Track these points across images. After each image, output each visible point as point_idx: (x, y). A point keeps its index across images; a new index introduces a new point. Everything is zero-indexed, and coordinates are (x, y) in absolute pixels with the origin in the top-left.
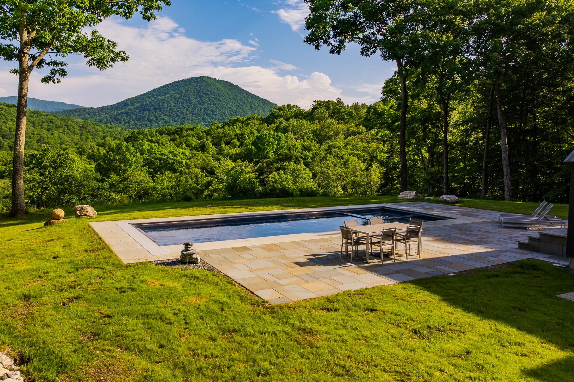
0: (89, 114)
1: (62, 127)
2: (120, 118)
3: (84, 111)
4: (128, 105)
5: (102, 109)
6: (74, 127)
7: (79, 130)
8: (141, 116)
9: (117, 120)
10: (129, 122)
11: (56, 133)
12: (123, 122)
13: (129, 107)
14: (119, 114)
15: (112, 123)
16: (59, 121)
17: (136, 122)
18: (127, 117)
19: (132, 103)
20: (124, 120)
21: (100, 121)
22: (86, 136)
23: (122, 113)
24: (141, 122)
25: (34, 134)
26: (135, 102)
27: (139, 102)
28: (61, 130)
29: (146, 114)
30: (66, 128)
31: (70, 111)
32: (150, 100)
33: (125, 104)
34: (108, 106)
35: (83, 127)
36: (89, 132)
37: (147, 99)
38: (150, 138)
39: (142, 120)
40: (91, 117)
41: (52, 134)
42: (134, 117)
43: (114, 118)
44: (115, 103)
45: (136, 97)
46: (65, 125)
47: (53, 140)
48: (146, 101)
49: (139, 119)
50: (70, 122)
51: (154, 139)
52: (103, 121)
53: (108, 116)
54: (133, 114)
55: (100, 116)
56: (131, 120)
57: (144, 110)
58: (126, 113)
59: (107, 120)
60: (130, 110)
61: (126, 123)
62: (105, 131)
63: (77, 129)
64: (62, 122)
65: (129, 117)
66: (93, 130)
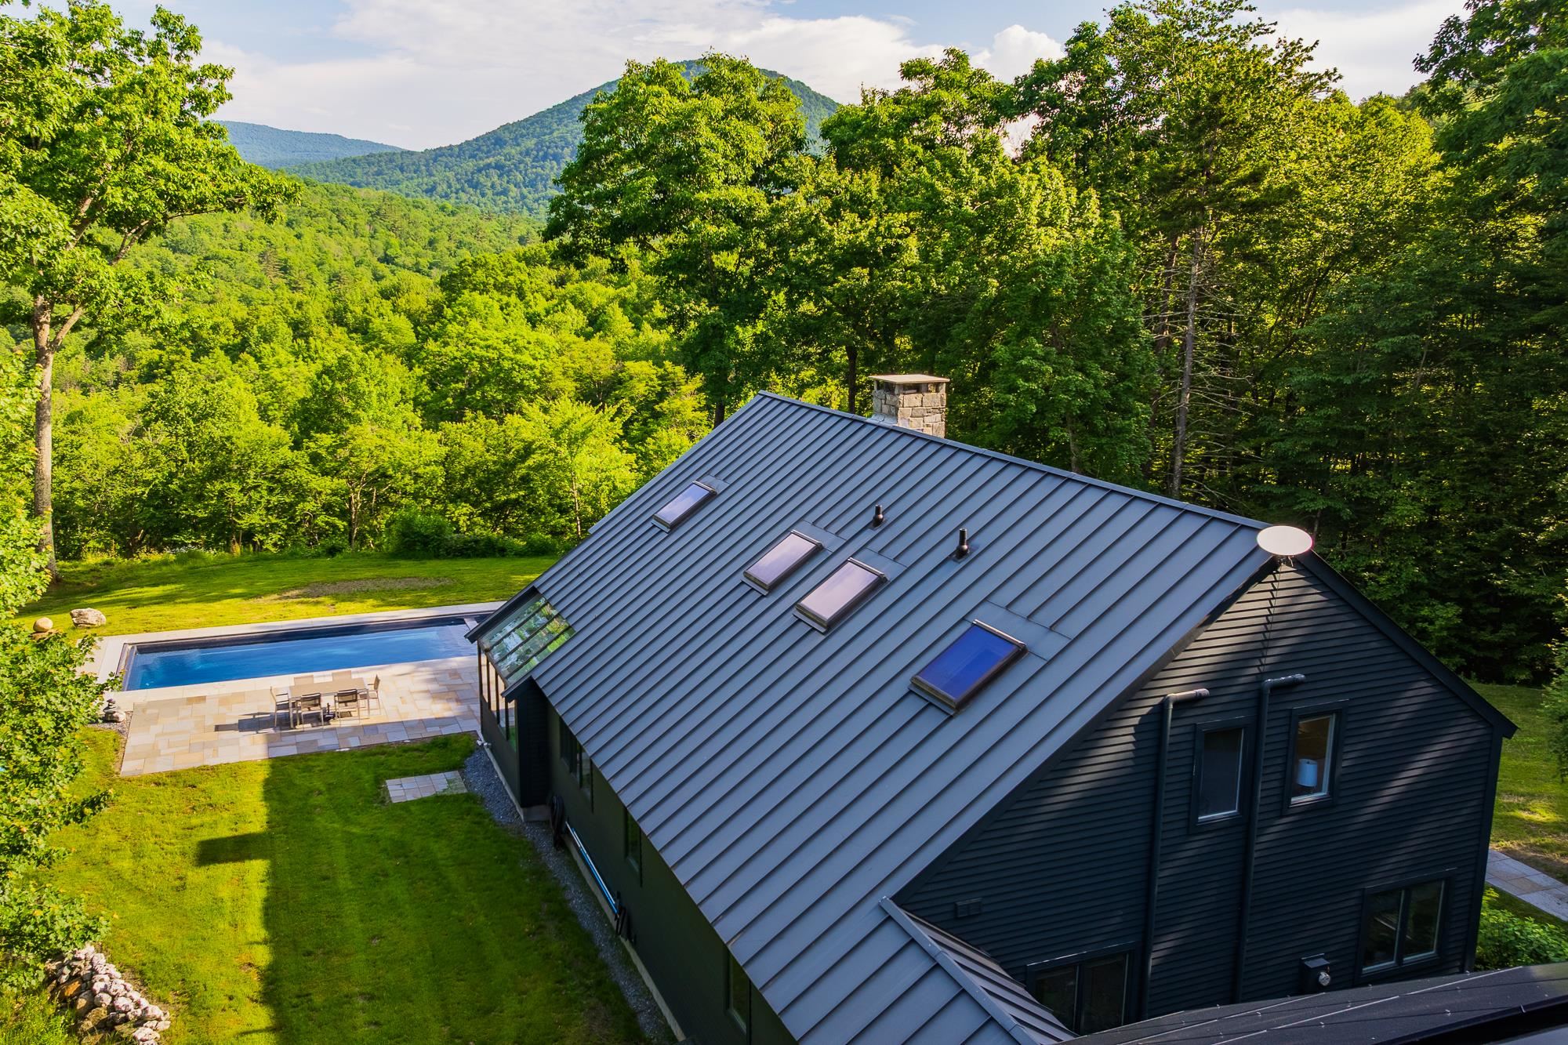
0: (402, 170)
1: (325, 215)
2: (482, 180)
3: (391, 161)
4: (505, 143)
5: (438, 155)
6: (354, 216)
7: (370, 223)
8: (537, 174)
9: (475, 186)
10: (505, 192)
11: (308, 233)
12: (489, 193)
13: (507, 149)
14: (480, 171)
15: (462, 194)
16: (318, 198)
17: (525, 191)
18: (500, 176)
19: (516, 139)
20: (493, 186)
21: (430, 191)
22: (384, 239)
23: (488, 166)
24: (536, 191)
25: (252, 239)
26: (522, 136)
27: (533, 136)
28: (322, 223)
29: (552, 168)
30: (335, 218)
31: (354, 161)
32: (563, 129)
33: (495, 140)
34: (451, 147)
35: (378, 214)
36: (392, 228)
37: (555, 126)
39: (540, 186)
40: (408, 179)
41: (299, 236)
42: (519, 177)
43: (468, 181)
44: (470, 138)
45: (526, 120)
46: (333, 211)
47: (301, 254)
48: (551, 133)
49: (532, 184)
50: (346, 200)
52: (439, 189)
53: (451, 175)
54: (517, 168)
55: (431, 175)
56: (512, 186)
57: (544, 158)
58: (499, 167)
59: (450, 187)
60: (508, 157)
61: (498, 194)
62: (437, 224)
63: (363, 220)
64: (325, 201)
65: (505, 179)
66: (405, 223)
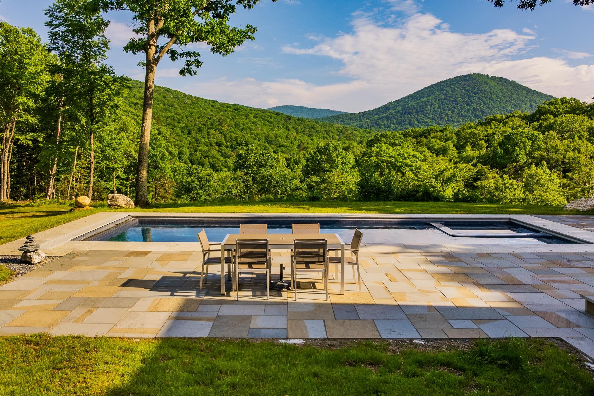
0: (351, 120)
1: (322, 132)
2: (380, 122)
3: (347, 117)
4: (390, 109)
5: (364, 114)
6: (333, 133)
7: (338, 135)
8: (402, 120)
9: (378, 124)
10: (389, 127)
11: (315, 139)
12: (383, 127)
13: (390, 111)
14: (380, 119)
15: (373, 128)
16: (320, 127)
17: (397, 126)
18: (387, 121)
19: (394, 107)
20: (384, 125)
21: (361, 127)
22: (343, 141)
23: (383, 117)
24: (401, 126)
25: (296, 140)
26: (397, 106)
27: (401, 106)
28: (321, 135)
29: (408, 117)
30: (325, 134)
31: (334, 117)
32: (413, 103)
33: (386, 108)
34: (369, 111)
35: (341, 132)
36: (346, 137)
37: (410, 102)
38: (393, 141)
39: (403, 124)
40: (353, 123)
41: (312, 140)
42: (395, 121)
43: (375, 123)
44: (376, 108)
45: (398, 100)
46: (325, 131)
47: (312, 145)
48: (408, 104)
49: (400, 123)
50: (330, 128)
51: (397, 142)
52: (364, 126)
53: (369, 121)
54: (394, 118)
55: (361, 121)
56: (392, 125)
57: (405, 114)
58: (387, 117)
59: (368, 125)
60: (391, 114)
61: (386, 127)
62: (363, 136)
63: (335, 135)
64: (323, 128)
65: (389, 122)
66: (351, 135)
